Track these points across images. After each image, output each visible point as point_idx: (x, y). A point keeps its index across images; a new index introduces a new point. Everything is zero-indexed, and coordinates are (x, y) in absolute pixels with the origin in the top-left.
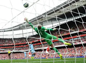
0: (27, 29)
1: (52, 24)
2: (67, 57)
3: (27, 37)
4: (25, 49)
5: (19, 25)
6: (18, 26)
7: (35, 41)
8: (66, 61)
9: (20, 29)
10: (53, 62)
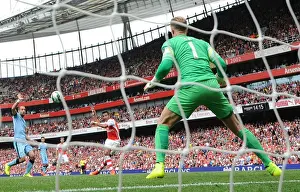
0: (61, 32)
1: (171, 11)
2: (241, 167)
3: (61, 74)
4: (47, 131)
5: (19, 16)
6: (12, 19)
7: (92, 93)
8: (234, 187)
9: (20, 33)
10: (176, 189)
